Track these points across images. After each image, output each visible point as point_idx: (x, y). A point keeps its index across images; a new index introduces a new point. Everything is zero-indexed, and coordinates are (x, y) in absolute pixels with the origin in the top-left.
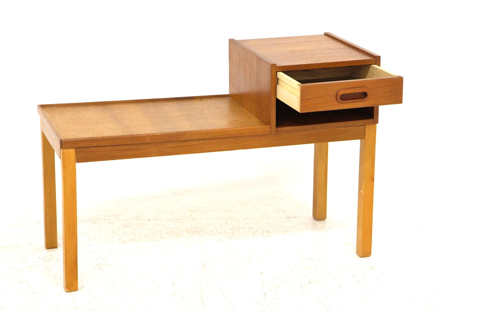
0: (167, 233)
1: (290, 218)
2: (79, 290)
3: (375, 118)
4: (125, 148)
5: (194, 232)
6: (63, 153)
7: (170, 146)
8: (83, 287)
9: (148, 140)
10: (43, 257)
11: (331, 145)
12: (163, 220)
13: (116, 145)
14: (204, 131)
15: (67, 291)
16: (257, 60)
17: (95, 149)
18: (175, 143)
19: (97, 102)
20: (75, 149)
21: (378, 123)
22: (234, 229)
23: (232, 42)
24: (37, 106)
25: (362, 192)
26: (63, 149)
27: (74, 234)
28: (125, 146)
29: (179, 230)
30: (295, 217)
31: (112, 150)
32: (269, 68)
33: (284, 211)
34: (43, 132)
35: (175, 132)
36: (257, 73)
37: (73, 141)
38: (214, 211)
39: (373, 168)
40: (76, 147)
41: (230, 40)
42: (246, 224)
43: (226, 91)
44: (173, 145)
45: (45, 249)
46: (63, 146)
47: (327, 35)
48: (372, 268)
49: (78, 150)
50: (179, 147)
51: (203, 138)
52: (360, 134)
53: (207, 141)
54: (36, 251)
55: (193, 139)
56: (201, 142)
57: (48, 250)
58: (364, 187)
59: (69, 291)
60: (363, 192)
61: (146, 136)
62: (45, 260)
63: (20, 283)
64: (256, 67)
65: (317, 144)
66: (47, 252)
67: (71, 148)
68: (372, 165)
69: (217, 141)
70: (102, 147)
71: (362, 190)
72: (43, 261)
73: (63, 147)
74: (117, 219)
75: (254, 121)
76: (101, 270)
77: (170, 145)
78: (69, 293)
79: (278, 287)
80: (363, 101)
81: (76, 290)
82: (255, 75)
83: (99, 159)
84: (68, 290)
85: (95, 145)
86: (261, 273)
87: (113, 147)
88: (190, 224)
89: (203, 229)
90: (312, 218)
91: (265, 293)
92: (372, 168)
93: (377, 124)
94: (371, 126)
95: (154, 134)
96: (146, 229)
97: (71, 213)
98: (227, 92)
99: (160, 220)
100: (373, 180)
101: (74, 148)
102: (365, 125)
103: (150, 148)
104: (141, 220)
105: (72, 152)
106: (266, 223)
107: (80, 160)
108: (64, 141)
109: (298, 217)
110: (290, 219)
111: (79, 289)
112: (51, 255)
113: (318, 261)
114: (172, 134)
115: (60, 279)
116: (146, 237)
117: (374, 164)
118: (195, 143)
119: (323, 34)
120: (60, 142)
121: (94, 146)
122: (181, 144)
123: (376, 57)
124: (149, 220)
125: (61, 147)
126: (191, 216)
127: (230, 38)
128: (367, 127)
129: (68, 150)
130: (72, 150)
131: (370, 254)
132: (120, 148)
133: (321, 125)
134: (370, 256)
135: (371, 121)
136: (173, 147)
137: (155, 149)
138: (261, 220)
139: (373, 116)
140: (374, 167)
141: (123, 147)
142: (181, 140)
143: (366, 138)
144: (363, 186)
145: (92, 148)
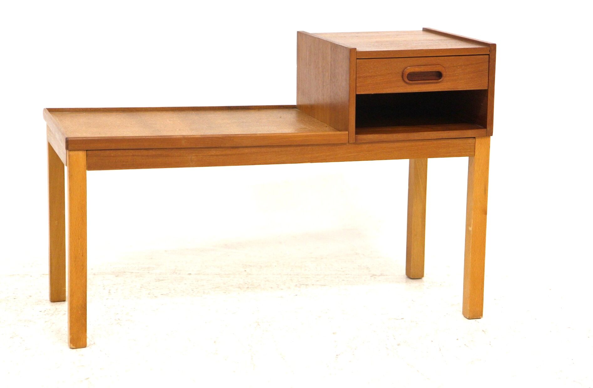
0: (213, 288)
1: (376, 275)
2: (88, 347)
3: (488, 128)
4: (154, 153)
5: (248, 288)
6: (69, 156)
7: (213, 154)
8: (94, 343)
9: (184, 144)
10: (45, 311)
11: (432, 162)
12: (208, 274)
14: (258, 135)
15: (72, 347)
16: (332, 48)
17: (113, 153)
18: (220, 149)
19: (123, 108)
20: (86, 152)
22: (301, 286)
23: (301, 35)
24: (43, 110)
25: (470, 229)
26: (70, 150)
27: (83, 269)
28: (153, 151)
29: (228, 286)
30: (381, 275)
31: (136, 156)
32: (347, 54)
33: (368, 268)
34: (50, 142)
35: (220, 135)
36: (331, 65)
37: (84, 140)
38: (276, 266)
40: (86, 149)
41: (298, 33)
42: (317, 281)
43: (293, 101)
44: (218, 152)
45: (49, 302)
46: (69, 146)
47: (426, 30)
48: (483, 331)
49: (89, 152)
50: (225, 155)
51: (258, 144)
52: (468, 150)
53: (263, 150)
54: (38, 304)
55: (243, 145)
56: (254, 150)
57: (53, 303)
58: (473, 222)
59: (74, 347)
60: (472, 229)
61: (181, 138)
62: (47, 314)
63: (11, 337)
64: (331, 58)
65: (413, 160)
66: (52, 305)
67: (80, 150)
69: (276, 149)
71: (471, 227)
72: (45, 315)
73: (70, 148)
74: (149, 273)
75: (327, 129)
76: (121, 325)
77: (213, 152)
78: (74, 350)
79: (356, 349)
80: (436, 83)
81: (84, 346)
82: (329, 69)
83: (118, 167)
84: (73, 345)
85: (113, 148)
86: (334, 333)
87: (138, 151)
88: (244, 280)
89: (260, 285)
90: (405, 276)
91: (337, 355)
92: (484, 196)
94: (483, 140)
95: (191, 135)
96: (185, 284)
98: (294, 103)
99: (204, 275)
100: (486, 213)
101: (84, 150)
102: (475, 138)
103: (187, 155)
104: (179, 274)
105: (81, 156)
106: (343, 280)
107: (91, 166)
108: (71, 140)
109: (387, 275)
110: (375, 277)
111: (87, 345)
112: (56, 309)
113: (412, 322)
114: (216, 137)
115: (64, 334)
116: (184, 292)
117: (486, 192)
118: (246, 150)
119: (422, 29)
120: (65, 141)
121: (111, 148)
122: (228, 152)
123: (491, 46)
124: (190, 274)
125: (67, 148)
126: (245, 271)
127: (299, 30)
128: (478, 141)
129: (76, 152)
130: (82, 152)
131: (482, 315)
132: (145, 153)
133: (415, 135)
134: (480, 317)
135: (482, 131)
136: (217, 155)
137: (193, 157)
138: (338, 277)
139: (486, 126)
140: (487, 196)
141: (151, 151)
142: (227, 145)
143: (475, 154)
144: (472, 220)
145: (108, 151)
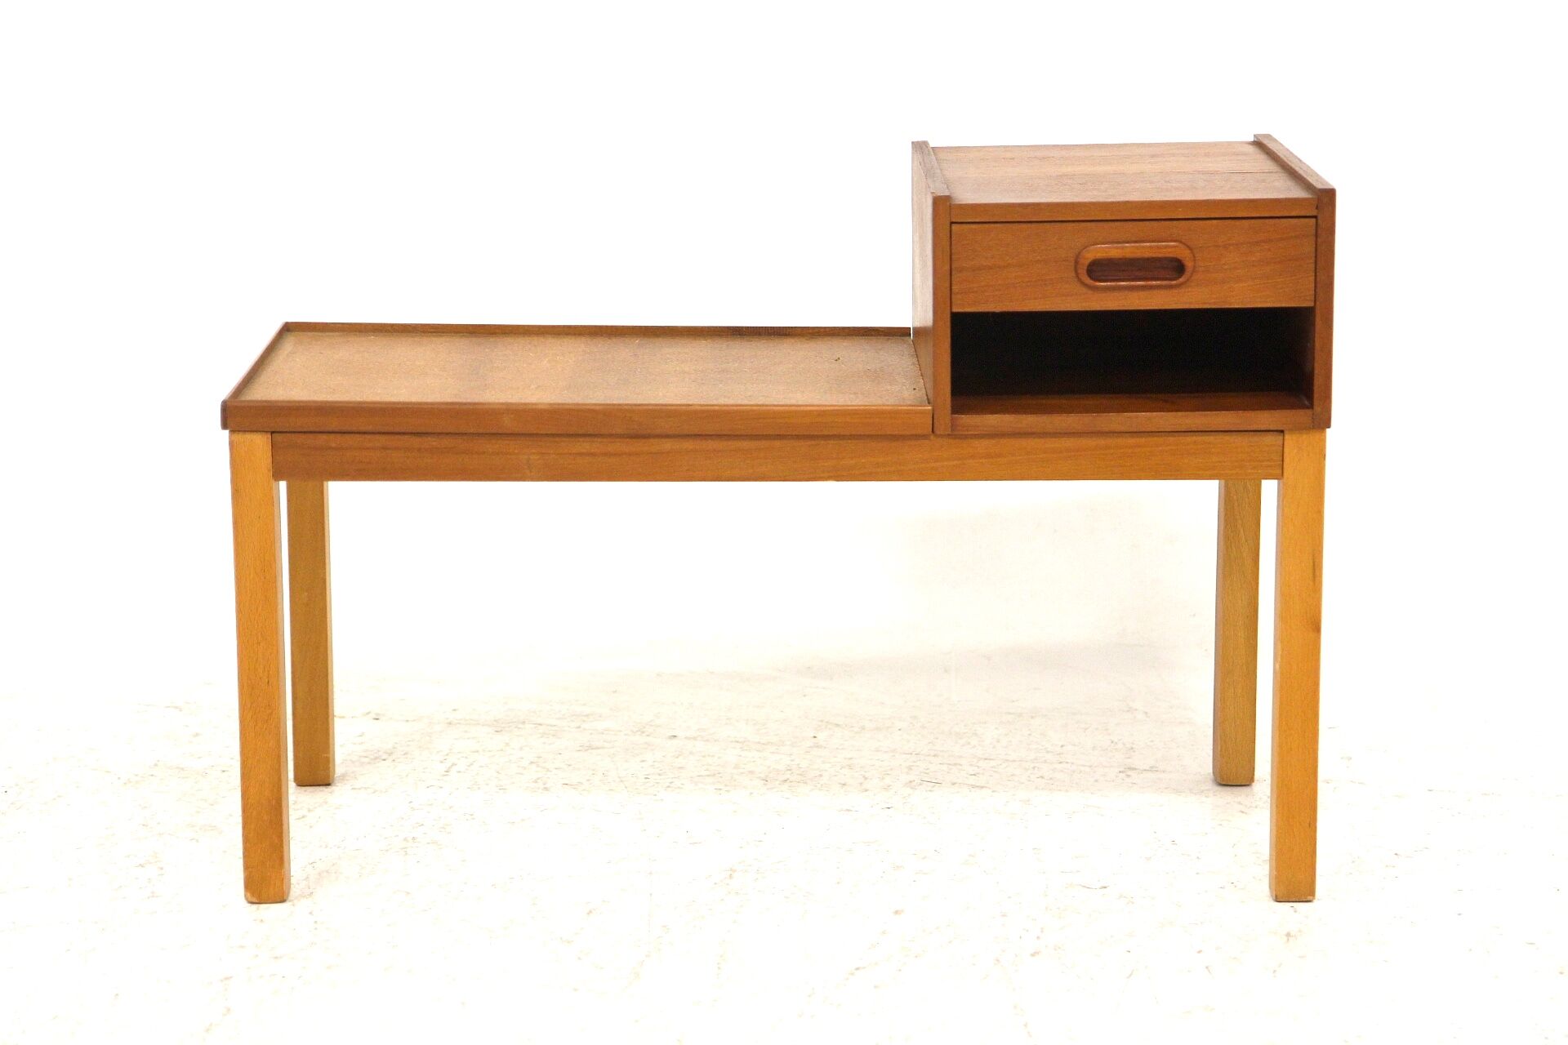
1: (1134, 769)
3: (1317, 408)
4: (434, 443)
6: (232, 443)
7: (583, 451)
9: (508, 423)
12: (716, 740)
13: (404, 434)
15: (252, 900)
17: (334, 441)
18: (600, 440)
20: (269, 436)
21: (1329, 427)
25: (1277, 667)
26: (233, 431)
28: (434, 439)
30: (1151, 769)
31: (389, 448)
35: (597, 405)
37: (263, 410)
39: (1314, 584)
40: (270, 430)
44: (596, 446)
46: (230, 422)
47: (1257, 143)
49: (278, 437)
51: (695, 431)
52: (1263, 461)
55: (658, 431)
56: (688, 445)
58: (1283, 651)
59: (254, 900)
60: (1280, 668)
61: (501, 409)
67: (258, 432)
68: (1311, 575)
69: (744, 445)
70: (358, 436)
71: (1277, 661)
73: (232, 425)
76: (406, 855)
77: (584, 446)
78: (257, 906)
80: (1171, 287)
83: (348, 475)
84: (255, 895)
85: (336, 428)
92: (1312, 585)
93: (1328, 431)
94: (1306, 438)
95: (528, 404)
96: (642, 762)
97: (259, 643)
99: (707, 740)
100: (1318, 628)
101: (267, 432)
102: (1280, 432)
103: (516, 451)
105: (260, 445)
107: (286, 471)
108: (234, 408)
110: (1130, 773)
117: (1318, 572)
118: (668, 445)
120: (220, 410)
121: (327, 429)
123: (1326, 194)
126: (815, 737)
128: (1290, 439)
129: (249, 437)
130: (260, 436)
131: (1312, 892)
132: (415, 442)
134: (1309, 899)
140: (1320, 583)
141: (427, 439)
143: (1285, 474)
144: (1280, 648)
145: (324, 437)
